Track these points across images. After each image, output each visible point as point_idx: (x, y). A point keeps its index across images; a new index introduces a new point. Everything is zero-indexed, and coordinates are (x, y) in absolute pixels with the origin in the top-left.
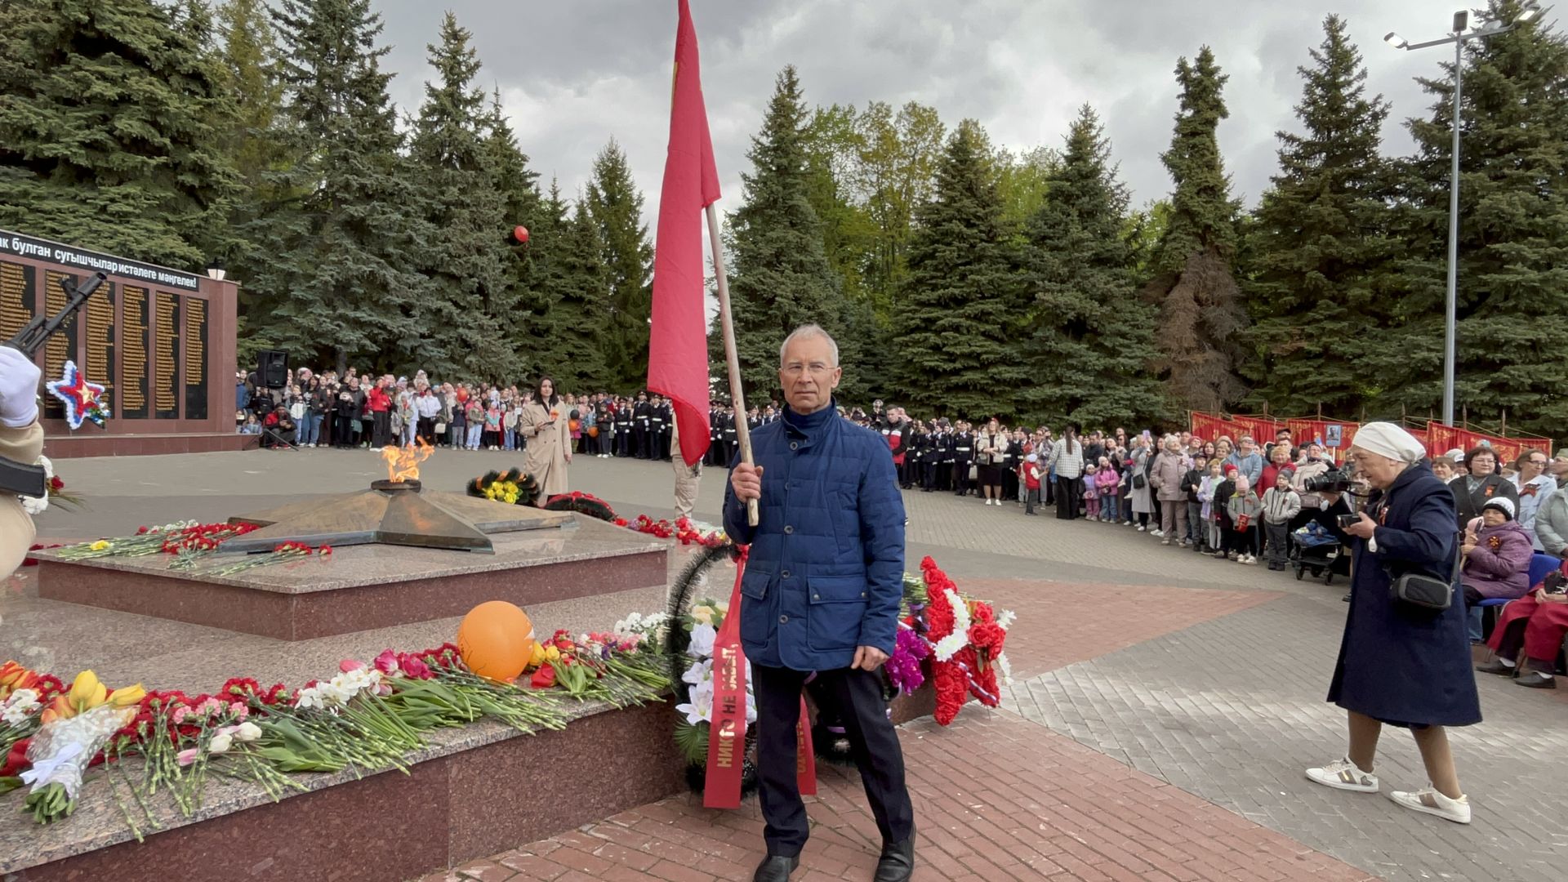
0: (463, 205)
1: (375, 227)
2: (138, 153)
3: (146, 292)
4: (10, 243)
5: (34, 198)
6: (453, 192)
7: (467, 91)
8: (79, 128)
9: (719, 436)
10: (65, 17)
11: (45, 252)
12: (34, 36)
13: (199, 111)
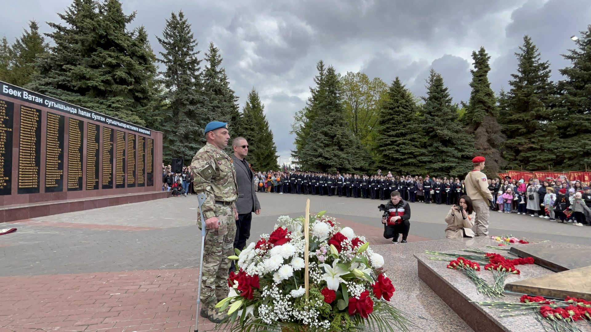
0: (218, 107)
1: (197, 113)
2: (123, 85)
3: (135, 136)
4: (91, 115)
5: (83, 102)
6: (216, 103)
7: (218, 69)
8: (100, 75)
9: (326, 185)
10: (97, 34)
11: (103, 119)
12: (83, 42)
13: (144, 70)
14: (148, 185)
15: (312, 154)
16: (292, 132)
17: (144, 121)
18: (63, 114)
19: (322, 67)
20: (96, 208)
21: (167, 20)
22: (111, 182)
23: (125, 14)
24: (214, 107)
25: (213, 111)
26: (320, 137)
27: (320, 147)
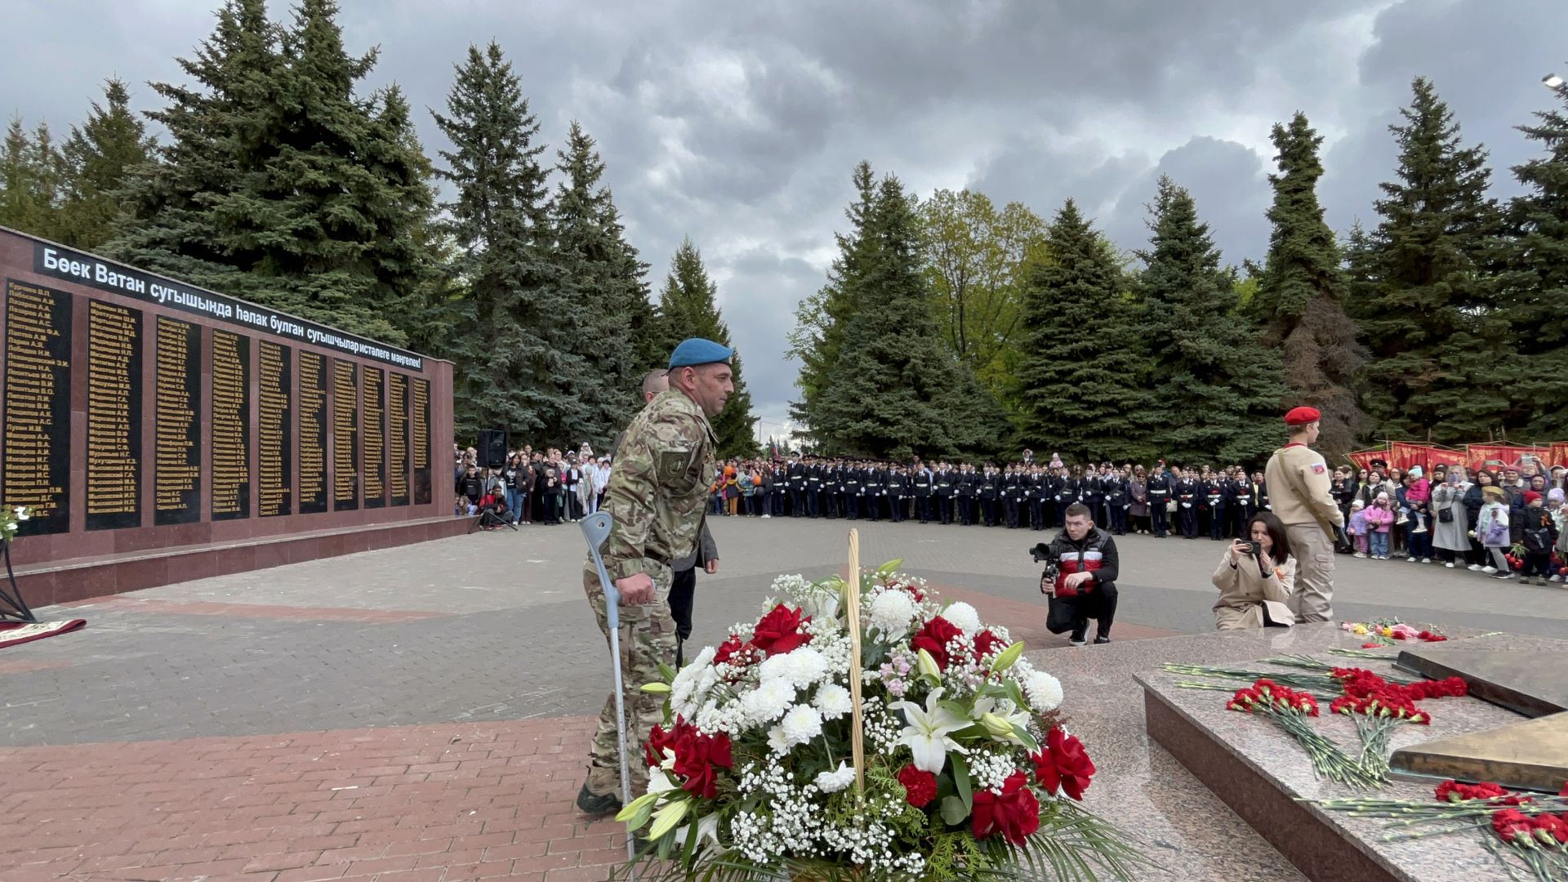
0: (596, 292)
1: (541, 310)
2: (346, 240)
3: (382, 372)
4: (268, 321)
5: (246, 287)
6: (589, 281)
7: (592, 192)
8: (290, 216)
9: (884, 492)
10: (278, 108)
11: (299, 331)
12: (243, 130)
13: (400, 199)
14: (417, 502)
15: (845, 409)
16: (792, 352)
17: (403, 333)
18: (196, 319)
19: (866, 178)
20: (285, 562)
21: (457, 67)
22: (322, 496)
23: (350, 55)
24: (584, 292)
25: (583, 301)
26: (866, 366)
27: (867, 391)
